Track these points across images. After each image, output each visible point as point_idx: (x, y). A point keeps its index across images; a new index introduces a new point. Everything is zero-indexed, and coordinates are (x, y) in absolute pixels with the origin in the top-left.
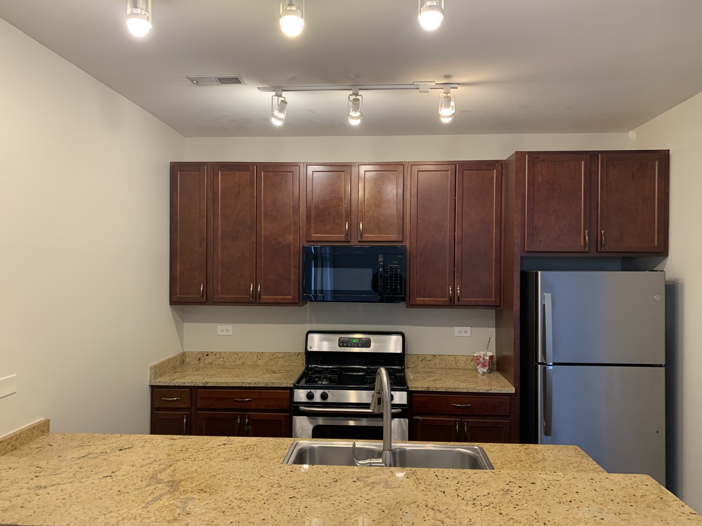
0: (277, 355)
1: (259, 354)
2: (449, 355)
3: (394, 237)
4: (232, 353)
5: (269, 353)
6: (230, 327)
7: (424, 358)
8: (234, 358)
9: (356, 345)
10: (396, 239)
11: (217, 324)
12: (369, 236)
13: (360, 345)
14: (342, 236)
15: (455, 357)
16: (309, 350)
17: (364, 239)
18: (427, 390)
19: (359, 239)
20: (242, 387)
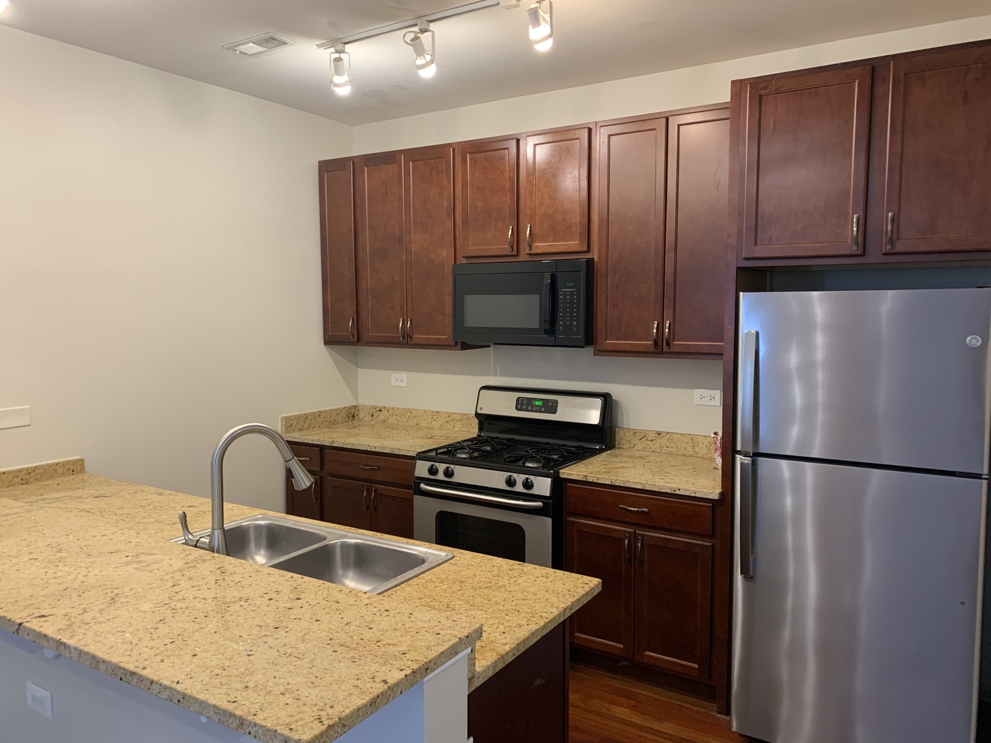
0: (454, 416)
1: (434, 414)
2: (682, 434)
3: (574, 244)
4: (404, 409)
5: (445, 413)
6: (403, 376)
7: (643, 435)
8: (407, 417)
9: (538, 409)
10: (577, 249)
11: (391, 371)
12: (540, 246)
13: (543, 409)
14: (505, 248)
15: (692, 437)
16: (479, 411)
17: (533, 251)
18: (585, 479)
19: (528, 251)
20: (367, 451)
